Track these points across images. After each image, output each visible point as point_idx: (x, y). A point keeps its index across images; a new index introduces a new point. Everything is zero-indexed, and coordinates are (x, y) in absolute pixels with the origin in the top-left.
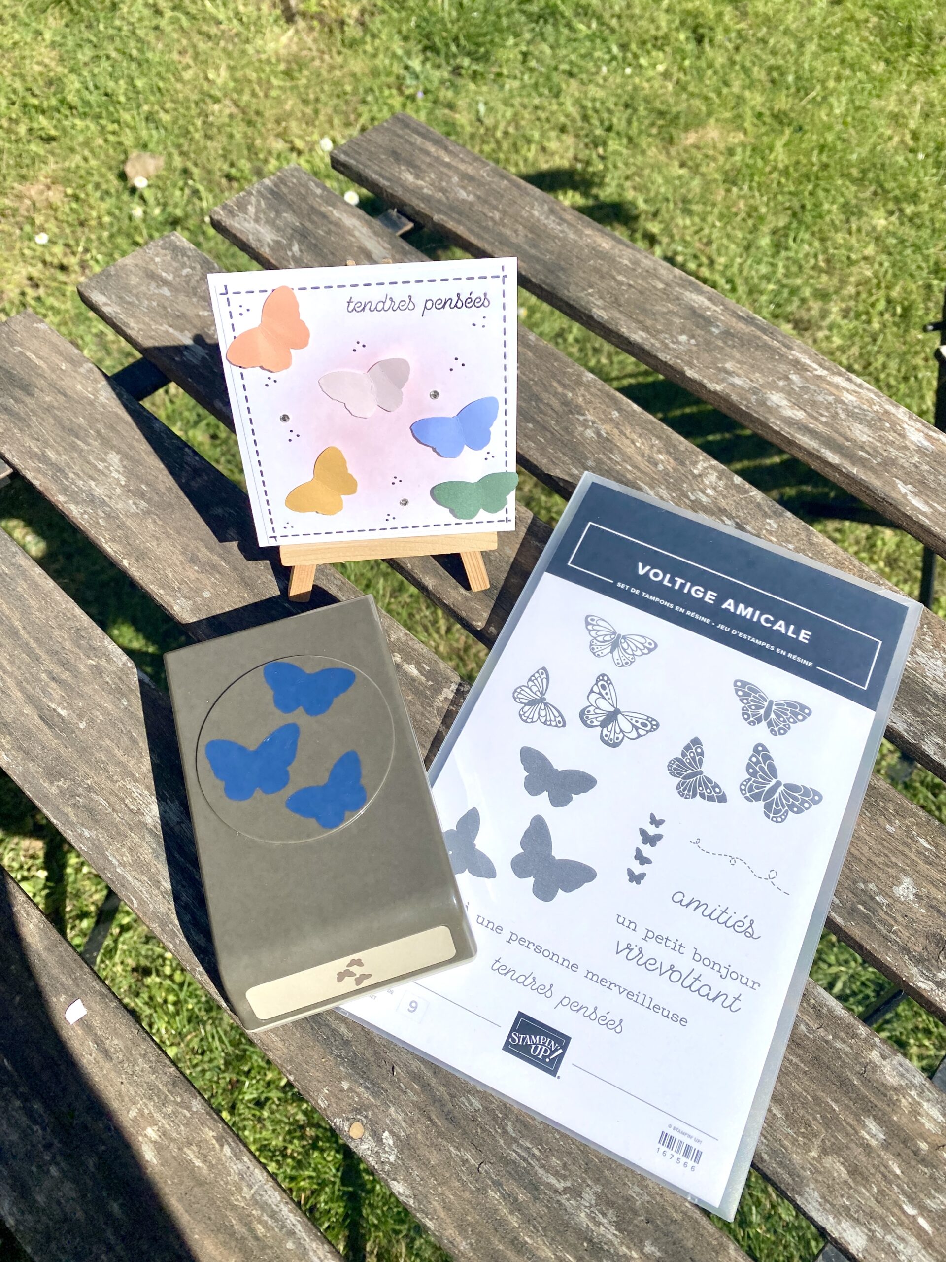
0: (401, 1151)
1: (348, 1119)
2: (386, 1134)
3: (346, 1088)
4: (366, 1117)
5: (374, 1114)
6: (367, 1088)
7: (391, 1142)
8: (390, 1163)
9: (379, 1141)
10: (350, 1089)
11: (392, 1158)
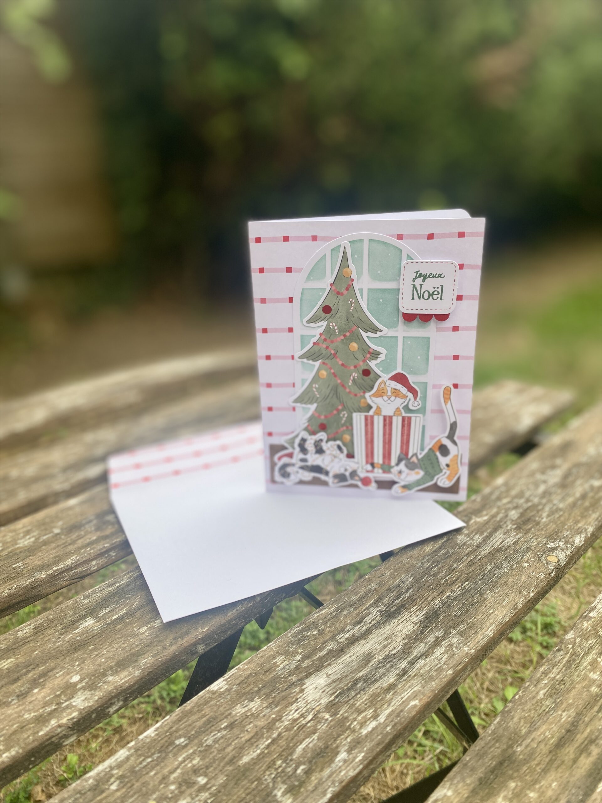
0: (556, 540)
1: (547, 563)
2: (548, 546)
3: (527, 564)
4: (542, 555)
5: (539, 551)
6: (523, 555)
7: (552, 544)
8: (565, 544)
9: (553, 549)
10: (527, 562)
11: (562, 543)
